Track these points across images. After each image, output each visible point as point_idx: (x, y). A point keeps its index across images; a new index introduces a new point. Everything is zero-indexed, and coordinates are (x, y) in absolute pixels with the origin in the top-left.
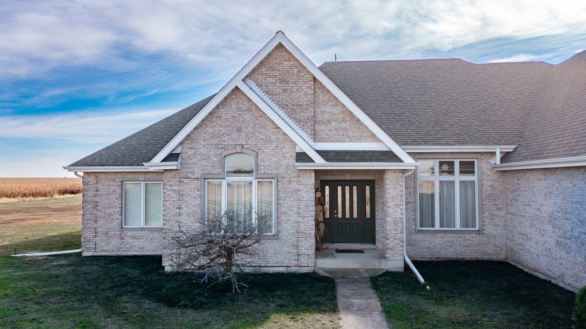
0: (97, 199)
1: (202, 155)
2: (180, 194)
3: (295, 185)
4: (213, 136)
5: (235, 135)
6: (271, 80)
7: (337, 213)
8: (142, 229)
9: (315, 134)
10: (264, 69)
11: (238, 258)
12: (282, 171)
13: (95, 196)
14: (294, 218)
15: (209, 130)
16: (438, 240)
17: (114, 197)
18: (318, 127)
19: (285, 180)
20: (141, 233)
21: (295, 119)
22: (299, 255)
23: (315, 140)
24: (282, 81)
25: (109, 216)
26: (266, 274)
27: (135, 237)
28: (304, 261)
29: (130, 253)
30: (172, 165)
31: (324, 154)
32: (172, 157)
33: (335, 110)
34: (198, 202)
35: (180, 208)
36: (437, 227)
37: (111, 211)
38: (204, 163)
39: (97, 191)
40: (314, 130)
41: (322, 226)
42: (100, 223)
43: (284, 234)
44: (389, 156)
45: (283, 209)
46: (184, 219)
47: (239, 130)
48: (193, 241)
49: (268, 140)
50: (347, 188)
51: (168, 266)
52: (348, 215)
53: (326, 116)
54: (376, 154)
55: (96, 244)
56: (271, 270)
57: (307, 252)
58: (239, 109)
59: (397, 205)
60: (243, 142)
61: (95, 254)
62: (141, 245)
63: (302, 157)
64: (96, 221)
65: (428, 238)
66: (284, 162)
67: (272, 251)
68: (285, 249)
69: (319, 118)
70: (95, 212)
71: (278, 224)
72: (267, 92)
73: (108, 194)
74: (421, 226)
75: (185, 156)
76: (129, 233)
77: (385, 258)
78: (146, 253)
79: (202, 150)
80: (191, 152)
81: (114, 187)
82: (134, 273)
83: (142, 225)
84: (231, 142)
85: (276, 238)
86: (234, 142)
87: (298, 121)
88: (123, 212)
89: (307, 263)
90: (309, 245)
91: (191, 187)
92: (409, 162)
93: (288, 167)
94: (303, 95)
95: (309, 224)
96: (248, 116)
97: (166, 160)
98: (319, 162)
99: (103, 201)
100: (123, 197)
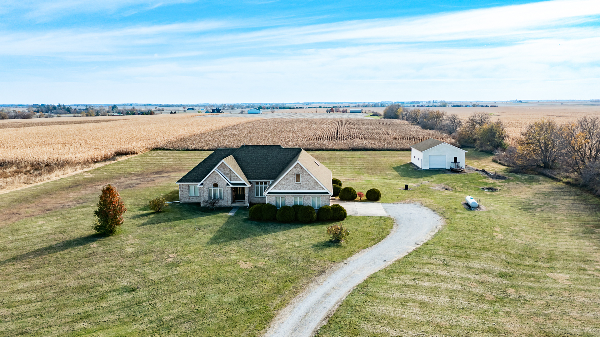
2: (204, 191)
3: (227, 190)
4: (210, 180)
5: (214, 180)
6: (221, 168)
7: (238, 194)
10: (220, 166)
11: (216, 205)
12: (224, 187)
14: (227, 196)
15: (209, 178)
16: (259, 199)
17: (187, 190)
18: (231, 178)
19: (225, 189)
20: (194, 197)
23: (230, 181)
24: (223, 169)
26: (222, 207)
28: (229, 204)
29: (191, 202)
30: (202, 186)
31: (232, 184)
32: (202, 184)
33: (234, 174)
34: (207, 193)
36: (260, 196)
37: (187, 192)
38: (208, 185)
39: (183, 188)
41: (234, 197)
42: (184, 195)
43: (225, 199)
44: (244, 184)
45: (225, 194)
46: (204, 196)
47: (215, 178)
48: (207, 202)
49: (221, 181)
50: (240, 189)
51: (202, 205)
52: (240, 194)
53: (233, 176)
54: (242, 184)
55: (183, 200)
58: (215, 174)
59: (247, 193)
61: (183, 202)
62: (195, 200)
63: (228, 184)
65: (258, 199)
67: (223, 202)
68: (225, 202)
69: (231, 176)
70: (183, 193)
71: (224, 197)
72: (221, 171)
74: (256, 196)
75: (204, 184)
76: (191, 197)
77: (245, 203)
78: (196, 202)
79: (208, 183)
80: (206, 183)
81: (187, 187)
82: (195, 207)
83: (194, 195)
85: (223, 200)
86: (215, 181)
87: (227, 177)
88: (189, 192)
89: (229, 205)
90: (230, 201)
91: (206, 190)
92: (249, 185)
93: (225, 186)
94: (228, 172)
95: (230, 197)
96: (217, 176)
97: (201, 185)
98: (231, 186)
99: (184, 190)
100: (189, 189)
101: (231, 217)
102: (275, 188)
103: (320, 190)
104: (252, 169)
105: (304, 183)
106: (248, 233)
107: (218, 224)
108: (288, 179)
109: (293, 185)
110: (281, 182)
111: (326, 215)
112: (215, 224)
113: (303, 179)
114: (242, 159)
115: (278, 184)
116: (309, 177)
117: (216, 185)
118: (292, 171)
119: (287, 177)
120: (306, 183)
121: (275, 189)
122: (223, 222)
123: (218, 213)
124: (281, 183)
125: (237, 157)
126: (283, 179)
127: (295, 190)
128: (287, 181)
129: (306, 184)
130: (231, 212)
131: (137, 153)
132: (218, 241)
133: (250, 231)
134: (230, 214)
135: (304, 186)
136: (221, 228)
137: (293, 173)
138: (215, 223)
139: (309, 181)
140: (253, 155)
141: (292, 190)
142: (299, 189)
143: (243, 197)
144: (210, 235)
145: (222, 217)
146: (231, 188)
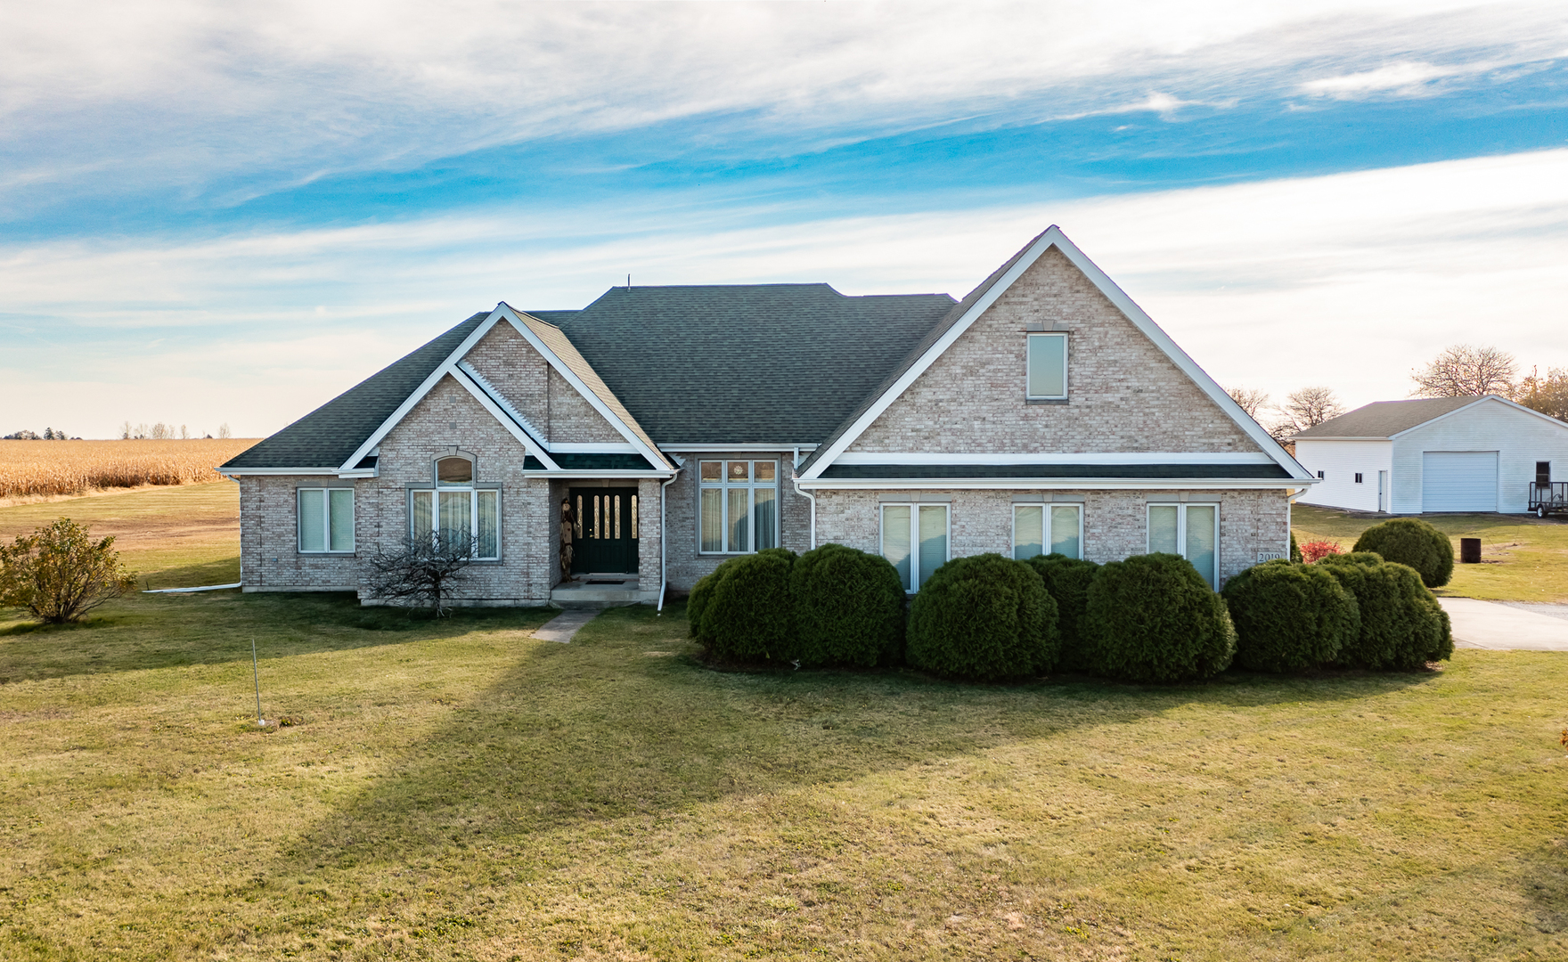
0: (262, 513)
1: (407, 458)
2: (379, 508)
3: (524, 498)
4: (420, 434)
5: (448, 434)
6: (493, 362)
7: (593, 533)
8: (326, 555)
9: (549, 433)
10: (483, 348)
12: (508, 479)
13: (259, 508)
14: (523, 538)
15: (414, 426)
17: (285, 510)
18: (553, 423)
19: (512, 491)
20: (324, 561)
21: (524, 413)
22: (530, 585)
23: (549, 440)
24: (507, 363)
25: (279, 536)
26: (489, 607)
27: (316, 567)
28: (535, 592)
29: (310, 589)
30: (368, 473)
31: (560, 459)
32: (368, 462)
33: (574, 401)
34: (402, 518)
35: (379, 526)
36: (725, 550)
37: (282, 529)
38: (409, 469)
39: (261, 501)
40: (549, 427)
41: (569, 549)
42: (267, 546)
43: (510, 559)
44: (639, 461)
45: (510, 528)
46: (383, 540)
47: (453, 426)
48: (393, 563)
49: (489, 441)
50: (607, 499)
51: (365, 598)
52: (607, 535)
53: (564, 409)
54: (625, 459)
55: (261, 576)
56: (496, 604)
57: (540, 581)
58: (452, 400)
59: (653, 523)
60: (459, 443)
61: (261, 590)
62: (325, 577)
63: (531, 463)
64: (261, 544)
66: (510, 469)
67: (496, 580)
68: (513, 578)
69: (555, 411)
70: (259, 531)
71: (504, 545)
72: (488, 378)
73: (277, 506)
74: (704, 549)
75: (384, 460)
76: (308, 561)
77: (637, 588)
78: (333, 589)
79: (406, 452)
80: (391, 455)
81: (285, 495)
83: (326, 549)
84: (443, 443)
85: (501, 563)
86: (447, 443)
87: (527, 415)
88: (299, 531)
89: (540, 595)
90: (542, 572)
91: (392, 500)
92: (663, 468)
93: (515, 474)
94: (533, 382)
95: (542, 546)
96: (464, 409)
97: (359, 466)
98: (553, 469)
99: (270, 516)
100: (298, 510)
101: (547, 650)
102: (876, 434)
103: (1213, 448)
104: (676, 392)
105: (1096, 399)
106: (719, 756)
107: (448, 689)
108: (971, 372)
109: (1010, 418)
110: (926, 395)
111: (1314, 628)
112: (423, 692)
113: (1088, 371)
114: (618, 346)
115: (902, 409)
116: (1134, 353)
117: (455, 470)
118: (1002, 309)
119: (966, 356)
120: (1109, 397)
121: (880, 441)
122: (490, 677)
123: (464, 633)
124: (920, 401)
125: (584, 336)
126: (940, 374)
127: (1025, 448)
128: (968, 384)
129: (1107, 406)
130: (550, 628)
131: (178, 482)
132: (425, 822)
133: (725, 740)
134: (544, 635)
135: (1095, 421)
136: (473, 712)
137: (1016, 328)
138: (429, 685)
139: (1134, 383)
140: (679, 329)
141: (1001, 448)
142: (1056, 445)
143: (623, 555)
144: (362, 771)
145: (487, 648)
146: (555, 483)
